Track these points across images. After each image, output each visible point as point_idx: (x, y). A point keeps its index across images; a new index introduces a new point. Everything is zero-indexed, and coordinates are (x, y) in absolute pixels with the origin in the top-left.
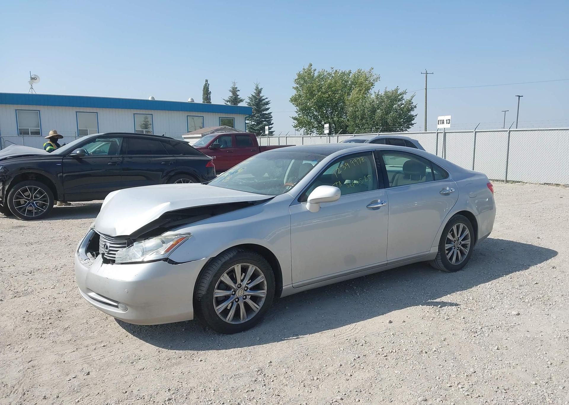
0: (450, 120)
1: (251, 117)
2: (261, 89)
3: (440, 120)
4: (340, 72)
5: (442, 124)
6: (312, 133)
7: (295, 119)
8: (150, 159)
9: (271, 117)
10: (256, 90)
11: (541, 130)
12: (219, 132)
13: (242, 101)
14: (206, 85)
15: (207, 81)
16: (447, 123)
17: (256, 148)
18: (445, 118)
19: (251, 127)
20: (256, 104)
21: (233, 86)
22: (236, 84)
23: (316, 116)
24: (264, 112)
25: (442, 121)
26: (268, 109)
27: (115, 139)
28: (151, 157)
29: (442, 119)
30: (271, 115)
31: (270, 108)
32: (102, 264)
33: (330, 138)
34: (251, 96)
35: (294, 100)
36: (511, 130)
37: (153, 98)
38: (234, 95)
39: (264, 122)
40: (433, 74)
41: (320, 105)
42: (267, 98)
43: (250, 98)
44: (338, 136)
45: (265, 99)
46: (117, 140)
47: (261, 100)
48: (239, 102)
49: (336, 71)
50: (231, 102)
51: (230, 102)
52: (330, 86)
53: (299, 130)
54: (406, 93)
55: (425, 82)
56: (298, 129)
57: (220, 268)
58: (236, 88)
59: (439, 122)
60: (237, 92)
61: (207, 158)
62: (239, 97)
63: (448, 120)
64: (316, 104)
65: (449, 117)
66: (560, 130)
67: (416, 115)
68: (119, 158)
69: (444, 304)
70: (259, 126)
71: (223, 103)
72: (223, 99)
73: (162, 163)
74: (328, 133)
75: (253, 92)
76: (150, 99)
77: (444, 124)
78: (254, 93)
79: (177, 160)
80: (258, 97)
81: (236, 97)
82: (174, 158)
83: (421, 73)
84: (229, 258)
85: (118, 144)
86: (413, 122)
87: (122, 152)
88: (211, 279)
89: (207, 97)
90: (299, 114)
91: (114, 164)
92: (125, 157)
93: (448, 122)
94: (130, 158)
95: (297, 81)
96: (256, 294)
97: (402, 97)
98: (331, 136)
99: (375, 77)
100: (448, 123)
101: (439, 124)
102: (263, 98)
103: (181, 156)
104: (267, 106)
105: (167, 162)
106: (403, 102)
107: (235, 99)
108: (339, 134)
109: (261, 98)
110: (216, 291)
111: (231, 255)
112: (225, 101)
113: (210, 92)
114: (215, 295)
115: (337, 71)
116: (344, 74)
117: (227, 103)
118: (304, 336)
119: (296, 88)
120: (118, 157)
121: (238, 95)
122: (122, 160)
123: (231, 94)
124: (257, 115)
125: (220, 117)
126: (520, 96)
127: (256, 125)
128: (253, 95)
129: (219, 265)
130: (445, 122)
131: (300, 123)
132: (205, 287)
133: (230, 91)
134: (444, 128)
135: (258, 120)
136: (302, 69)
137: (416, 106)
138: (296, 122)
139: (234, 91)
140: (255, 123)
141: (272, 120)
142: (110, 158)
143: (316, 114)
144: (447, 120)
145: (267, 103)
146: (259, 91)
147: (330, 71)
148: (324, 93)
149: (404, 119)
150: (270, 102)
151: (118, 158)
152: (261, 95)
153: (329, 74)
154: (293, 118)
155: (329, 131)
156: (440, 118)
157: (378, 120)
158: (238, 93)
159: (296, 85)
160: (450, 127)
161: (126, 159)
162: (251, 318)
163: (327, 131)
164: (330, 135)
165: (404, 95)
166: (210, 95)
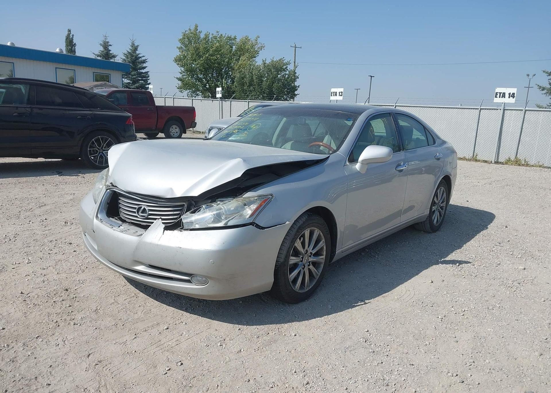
0: (342, 93)
1: (127, 74)
2: (138, 46)
3: (333, 92)
4: (226, 36)
5: (335, 96)
6: (197, 96)
7: (180, 79)
8: (65, 112)
9: (148, 77)
10: (132, 46)
11: (422, 107)
12: (99, 88)
13: (114, 57)
14: (69, 35)
15: (69, 31)
16: (339, 96)
17: (154, 107)
18: (338, 90)
19: (126, 86)
20: (132, 61)
21: (104, 40)
22: (107, 38)
23: (201, 79)
24: (141, 71)
25: (335, 93)
26: (144, 68)
27: (20, 86)
28: (66, 110)
29: (335, 92)
30: (148, 74)
31: (147, 67)
32: (164, 231)
33: (222, 102)
34: (126, 52)
35: (178, 60)
36: (396, 105)
37: (12, 44)
38: (106, 50)
39: (141, 81)
40: (301, 48)
41: (207, 68)
42: (144, 56)
43: (125, 54)
44: (231, 101)
45: (142, 57)
46: (22, 87)
47: (137, 58)
48: (111, 58)
49: (221, 35)
50: (102, 56)
51: (100, 57)
52: (217, 50)
53: (183, 91)
54: (290, 64)
55: (294, 55)
56: (181, 91)
57: (296, 233)
58: (108, 42)
59: (332, 94)
60: (108, 47)
61: (126, 114)
62: (111, 52)
63: (341, 92)
64: (202, 65)
65: (342, 90)
66: (438, 107)
67: (298, 86)
68: (27, 109)
69: (453, 262)
70: (136, 85)
71: (93, 57)
72: (93, 53)
73: (79, 117)
74: (220, 97)
75: (128, 48)
76: (9, 44)
77: (336, 96)
78: (130, 49)
79: (95, 115)
80: (134, 54)
81: (107, 52)
82: (91, 112)
83: (291, 47)
84: (302, 222)
85: (23, 91)
86: (296, 93)
87: (29, 102)
88: (289, 245)
89: (71, 49)
90: (183, 75)
91: (20, 115)
92: (34, 108)
93: (341, 94)
94: (40, 110)
95: (182, 41)
96: (318, 260)
97: (286, 68)
98: (224, 101)
99: (260, 45)
100: (341, 96)
101: (332, 96)
102: (140, 56)
103: (99, 110)
104: (144, 65)
105: (84, 117)
106: (287, 73)
107: (107, 54)
108: (232, 99)
109: (137, 56)
110: (292, 258)
111: (304, 219)
112: (95, 55)
113: (75, 43)
114: (290, 262)
115: (223, 35)
116: (230, 38)
117: (97, 58)
118: (370, 301)
119: (180, 48)
120: (25, 107)
121: (110, 51)
122: (30, 111)
123: (102, 49)
124: (133, 73)
125: (94, 73)
126: (372, 77)
127: (132, 84)
128: (128, 52)
129: (295, 230)
130: (338, 94)
131: (185, 85)
132: (283, 254)
133: (101, 45)
134: (337, 100)
135: (134, 78)
136: (187, 29)
137: (299, 76)
138: (180, 82)
139: (106, 45)
140: (131, 82)
141: (149, 79)
142: (16, 108)
143: (200, 76)
144: (339, 93)
145: (144, 62)
146: (135, 48)
147: (215, 34)
148: (212, 55)
149: (287, 89)
150: (147, 60)
151: (25, 109)
152: (137, 52)
153: (215, 38)
154: (177, 78)
155: (222, 95)
156: (333, 90)
157: (266, 88)
158: (110, 48)
159: (179, 45)
160: (342, 99)
161: (35, 111)
162: (313, 285)
163: (219, 95)
164: (222, 99)
165: (288, 66)
166: (75, 47)
